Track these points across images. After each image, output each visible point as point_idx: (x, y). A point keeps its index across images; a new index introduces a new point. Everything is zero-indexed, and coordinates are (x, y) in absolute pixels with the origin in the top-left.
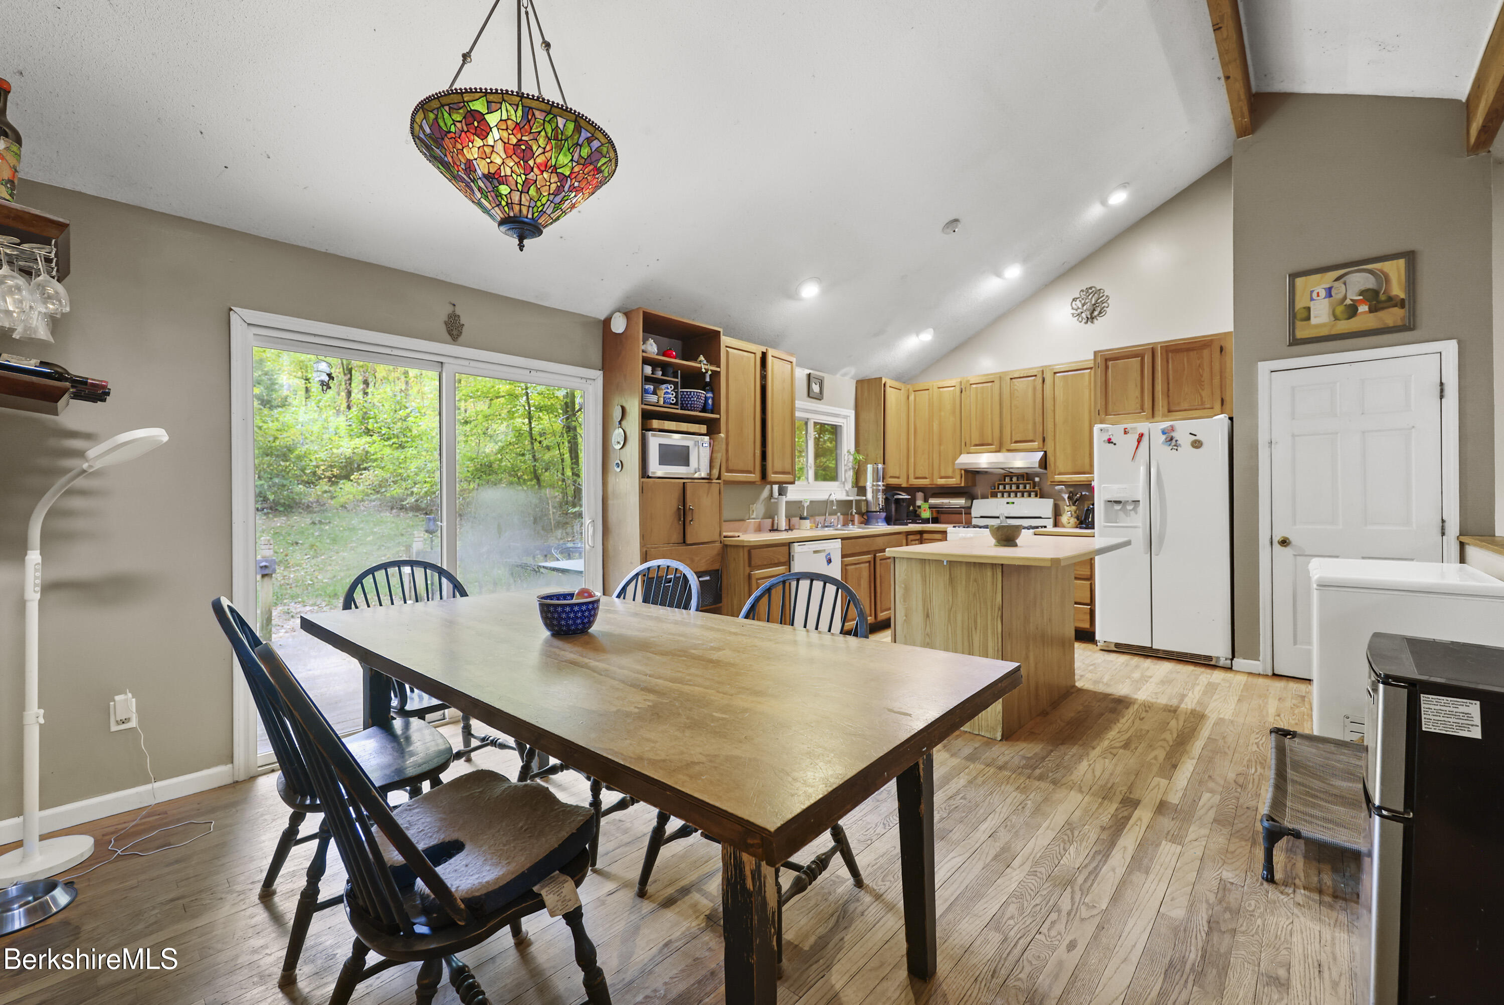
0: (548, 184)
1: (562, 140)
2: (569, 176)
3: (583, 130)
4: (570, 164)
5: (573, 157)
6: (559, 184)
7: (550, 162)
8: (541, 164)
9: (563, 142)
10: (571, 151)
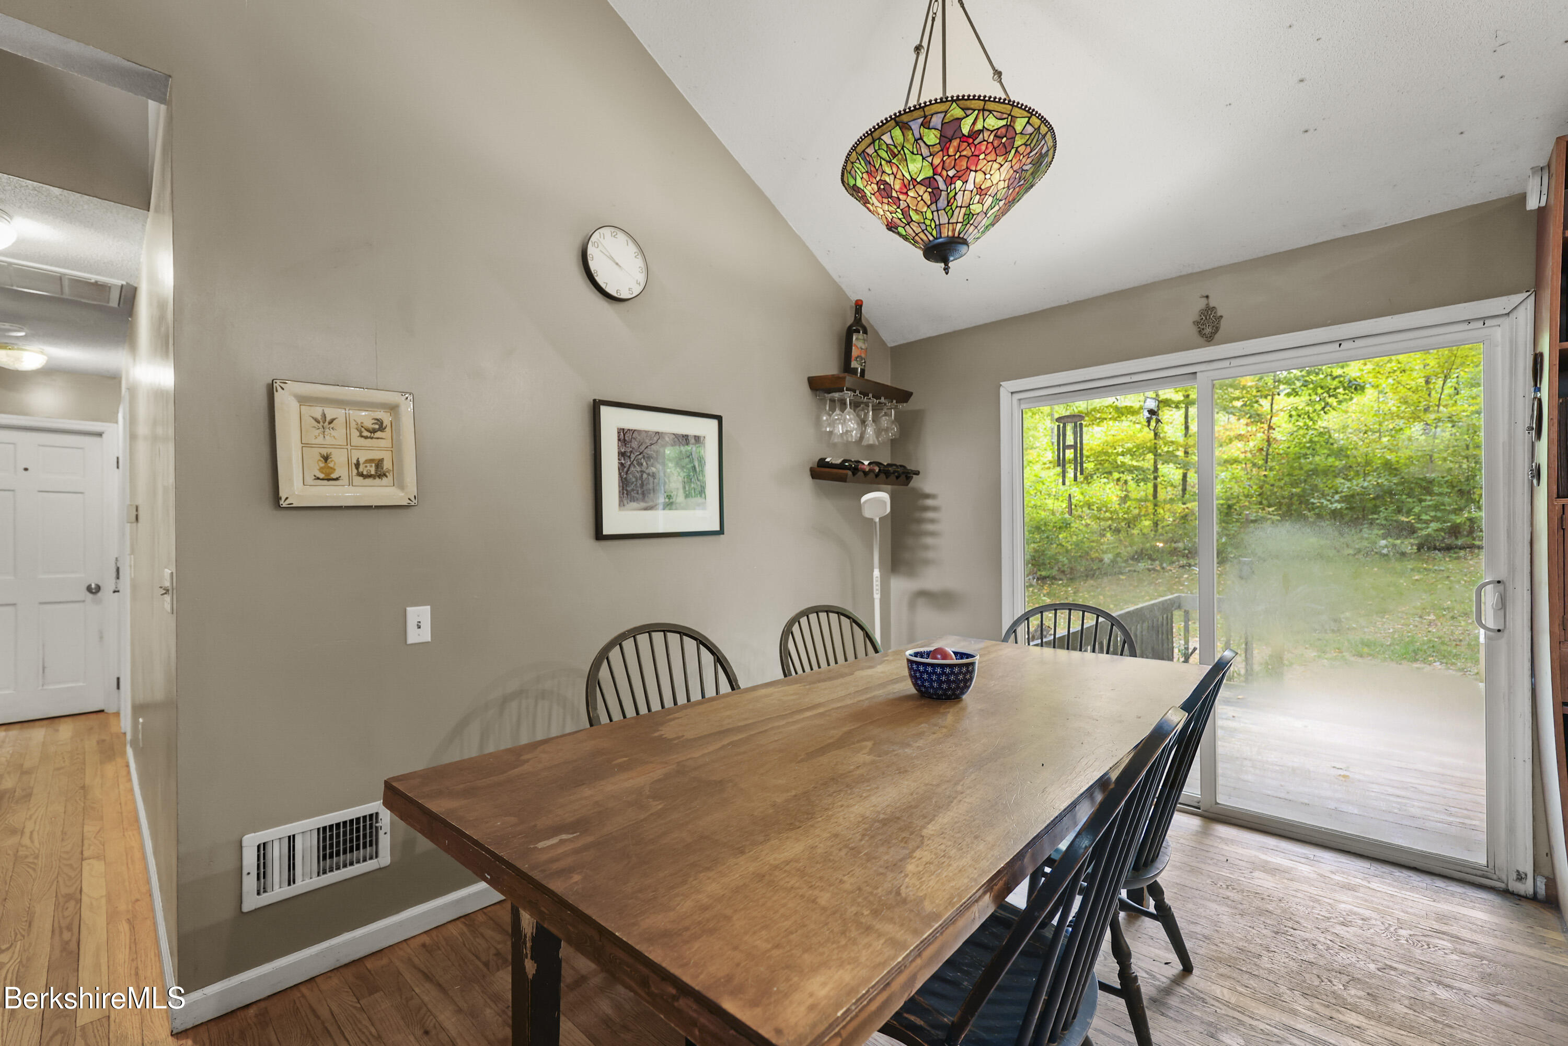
0: (919, 199)
1: (899, 152)
2: (934, 174)
3: (911, 124)
4: (926, 163)
5: (922, 155)
6: (930, 190)
7: (905, 180)
8: (901, 188)
9: (902, 152)
10: (916, 152)
